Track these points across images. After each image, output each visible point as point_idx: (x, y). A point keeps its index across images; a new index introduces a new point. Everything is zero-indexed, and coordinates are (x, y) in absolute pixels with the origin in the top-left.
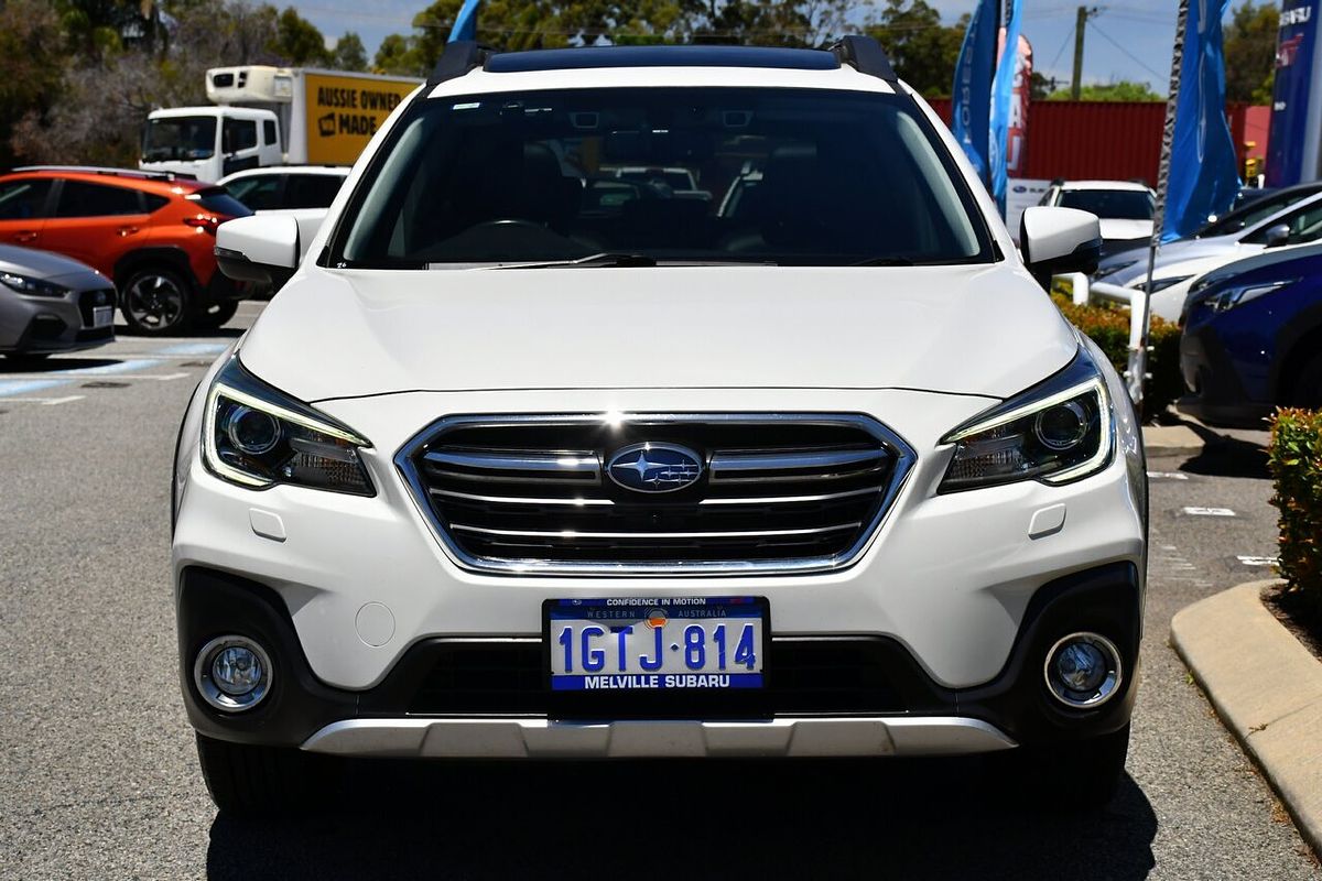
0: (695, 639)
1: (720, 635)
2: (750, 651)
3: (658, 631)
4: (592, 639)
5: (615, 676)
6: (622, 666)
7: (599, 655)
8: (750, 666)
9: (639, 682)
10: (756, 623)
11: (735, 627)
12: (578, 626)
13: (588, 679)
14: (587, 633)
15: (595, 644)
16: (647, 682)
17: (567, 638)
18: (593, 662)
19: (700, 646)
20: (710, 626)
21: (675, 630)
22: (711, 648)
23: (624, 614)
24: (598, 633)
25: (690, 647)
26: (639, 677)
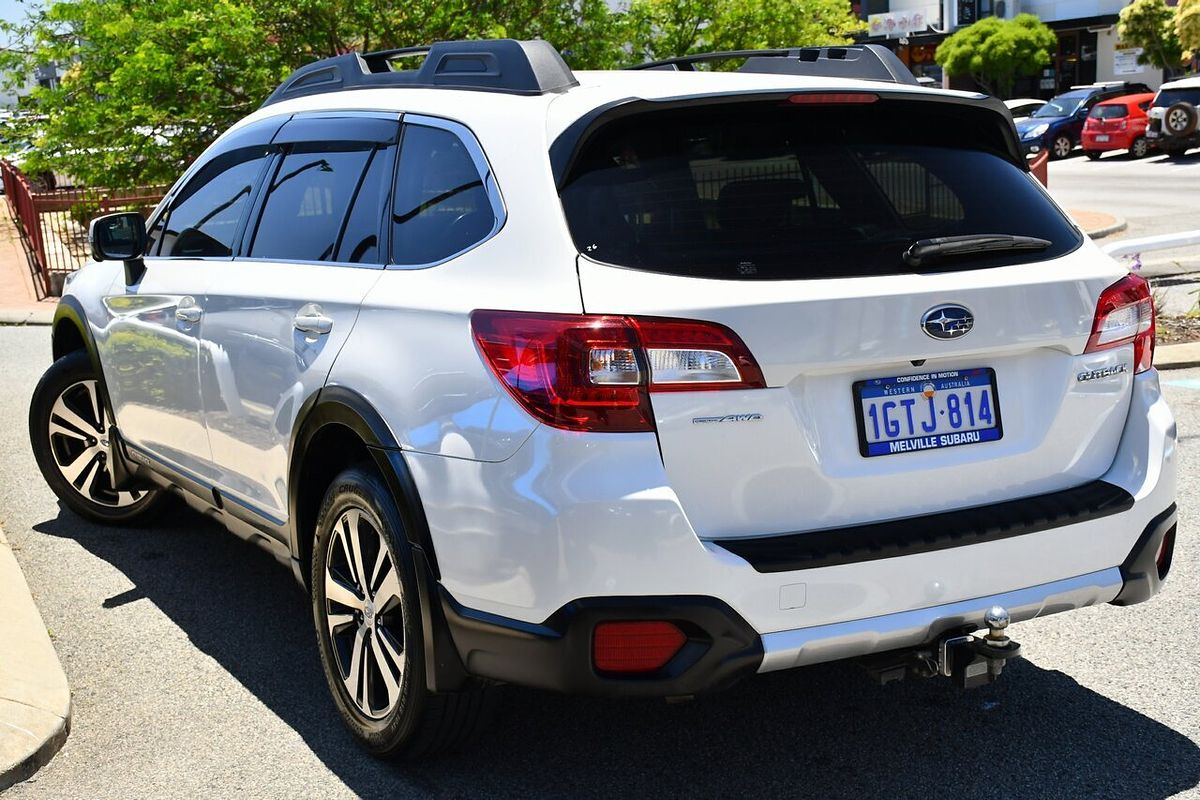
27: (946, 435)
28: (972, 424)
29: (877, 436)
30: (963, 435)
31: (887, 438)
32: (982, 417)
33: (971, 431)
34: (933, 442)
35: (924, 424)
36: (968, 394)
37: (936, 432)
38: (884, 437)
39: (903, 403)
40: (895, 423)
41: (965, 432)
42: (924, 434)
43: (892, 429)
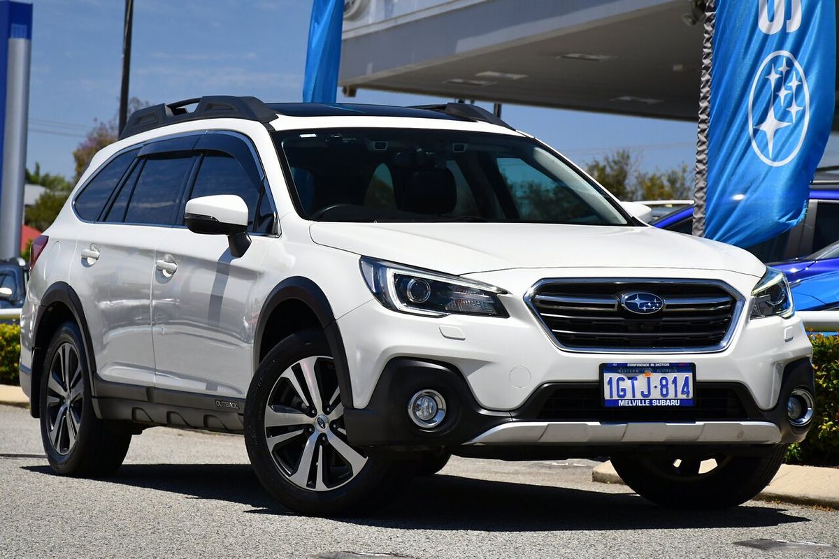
0: (664, 382)
1: (675, 381)
2: (688, 389)
3: (649, 379)
4: (620, 382)
5: (631, 400)
6: (634, 396)
7: (624, 390)
8: (688, 396)
9: (641, 403)
10: (690, 375)
11: (681, 377)
12: (615, 376)
13: (620, 401)
14: (619, 380)
15: (622, 385)
16: (645, 403)
17: (610, 382)
18: (622, 393)
19: (666, 386)
20: (670, 377)
21: (656, 378)
22: (671, 387)
23: (634, 371)
24: (623, 380)
25: (662, 386)
26: (641, 400)
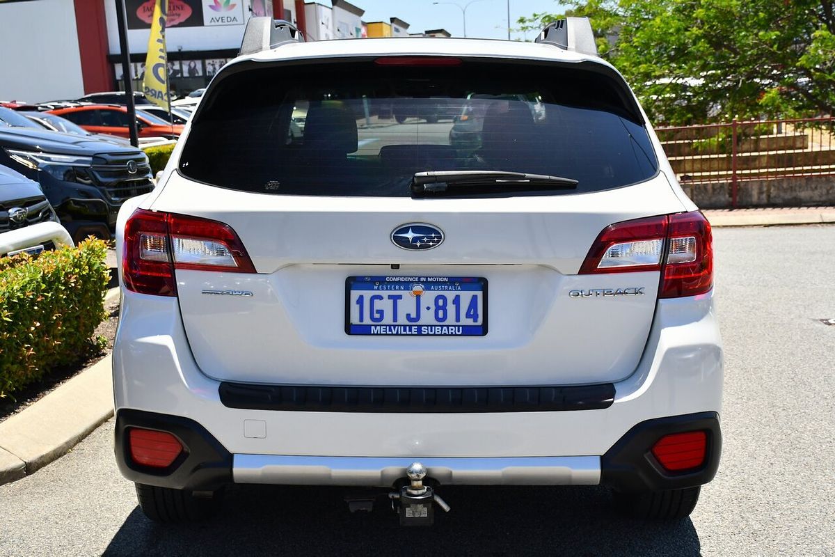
27: (428, 326)
28: (458, 319)
29: (361, 319)
30: (444, 328)
31: (370, 322)
32: (468, 316)
33: (455, 326)
34: (413, 330)
35: (408, 316)
36: (458, 297)
37: (419, 323)
38: (367, 321)
39: (390, 297)
40: (381, 312)
41: (448, 326)
42: (407, 323)
43: (377, 316)
